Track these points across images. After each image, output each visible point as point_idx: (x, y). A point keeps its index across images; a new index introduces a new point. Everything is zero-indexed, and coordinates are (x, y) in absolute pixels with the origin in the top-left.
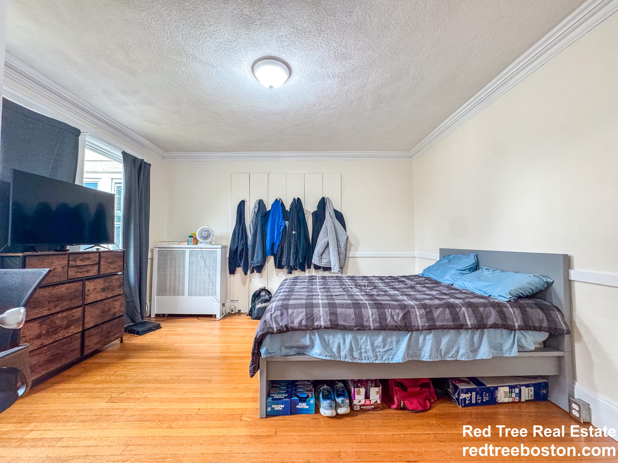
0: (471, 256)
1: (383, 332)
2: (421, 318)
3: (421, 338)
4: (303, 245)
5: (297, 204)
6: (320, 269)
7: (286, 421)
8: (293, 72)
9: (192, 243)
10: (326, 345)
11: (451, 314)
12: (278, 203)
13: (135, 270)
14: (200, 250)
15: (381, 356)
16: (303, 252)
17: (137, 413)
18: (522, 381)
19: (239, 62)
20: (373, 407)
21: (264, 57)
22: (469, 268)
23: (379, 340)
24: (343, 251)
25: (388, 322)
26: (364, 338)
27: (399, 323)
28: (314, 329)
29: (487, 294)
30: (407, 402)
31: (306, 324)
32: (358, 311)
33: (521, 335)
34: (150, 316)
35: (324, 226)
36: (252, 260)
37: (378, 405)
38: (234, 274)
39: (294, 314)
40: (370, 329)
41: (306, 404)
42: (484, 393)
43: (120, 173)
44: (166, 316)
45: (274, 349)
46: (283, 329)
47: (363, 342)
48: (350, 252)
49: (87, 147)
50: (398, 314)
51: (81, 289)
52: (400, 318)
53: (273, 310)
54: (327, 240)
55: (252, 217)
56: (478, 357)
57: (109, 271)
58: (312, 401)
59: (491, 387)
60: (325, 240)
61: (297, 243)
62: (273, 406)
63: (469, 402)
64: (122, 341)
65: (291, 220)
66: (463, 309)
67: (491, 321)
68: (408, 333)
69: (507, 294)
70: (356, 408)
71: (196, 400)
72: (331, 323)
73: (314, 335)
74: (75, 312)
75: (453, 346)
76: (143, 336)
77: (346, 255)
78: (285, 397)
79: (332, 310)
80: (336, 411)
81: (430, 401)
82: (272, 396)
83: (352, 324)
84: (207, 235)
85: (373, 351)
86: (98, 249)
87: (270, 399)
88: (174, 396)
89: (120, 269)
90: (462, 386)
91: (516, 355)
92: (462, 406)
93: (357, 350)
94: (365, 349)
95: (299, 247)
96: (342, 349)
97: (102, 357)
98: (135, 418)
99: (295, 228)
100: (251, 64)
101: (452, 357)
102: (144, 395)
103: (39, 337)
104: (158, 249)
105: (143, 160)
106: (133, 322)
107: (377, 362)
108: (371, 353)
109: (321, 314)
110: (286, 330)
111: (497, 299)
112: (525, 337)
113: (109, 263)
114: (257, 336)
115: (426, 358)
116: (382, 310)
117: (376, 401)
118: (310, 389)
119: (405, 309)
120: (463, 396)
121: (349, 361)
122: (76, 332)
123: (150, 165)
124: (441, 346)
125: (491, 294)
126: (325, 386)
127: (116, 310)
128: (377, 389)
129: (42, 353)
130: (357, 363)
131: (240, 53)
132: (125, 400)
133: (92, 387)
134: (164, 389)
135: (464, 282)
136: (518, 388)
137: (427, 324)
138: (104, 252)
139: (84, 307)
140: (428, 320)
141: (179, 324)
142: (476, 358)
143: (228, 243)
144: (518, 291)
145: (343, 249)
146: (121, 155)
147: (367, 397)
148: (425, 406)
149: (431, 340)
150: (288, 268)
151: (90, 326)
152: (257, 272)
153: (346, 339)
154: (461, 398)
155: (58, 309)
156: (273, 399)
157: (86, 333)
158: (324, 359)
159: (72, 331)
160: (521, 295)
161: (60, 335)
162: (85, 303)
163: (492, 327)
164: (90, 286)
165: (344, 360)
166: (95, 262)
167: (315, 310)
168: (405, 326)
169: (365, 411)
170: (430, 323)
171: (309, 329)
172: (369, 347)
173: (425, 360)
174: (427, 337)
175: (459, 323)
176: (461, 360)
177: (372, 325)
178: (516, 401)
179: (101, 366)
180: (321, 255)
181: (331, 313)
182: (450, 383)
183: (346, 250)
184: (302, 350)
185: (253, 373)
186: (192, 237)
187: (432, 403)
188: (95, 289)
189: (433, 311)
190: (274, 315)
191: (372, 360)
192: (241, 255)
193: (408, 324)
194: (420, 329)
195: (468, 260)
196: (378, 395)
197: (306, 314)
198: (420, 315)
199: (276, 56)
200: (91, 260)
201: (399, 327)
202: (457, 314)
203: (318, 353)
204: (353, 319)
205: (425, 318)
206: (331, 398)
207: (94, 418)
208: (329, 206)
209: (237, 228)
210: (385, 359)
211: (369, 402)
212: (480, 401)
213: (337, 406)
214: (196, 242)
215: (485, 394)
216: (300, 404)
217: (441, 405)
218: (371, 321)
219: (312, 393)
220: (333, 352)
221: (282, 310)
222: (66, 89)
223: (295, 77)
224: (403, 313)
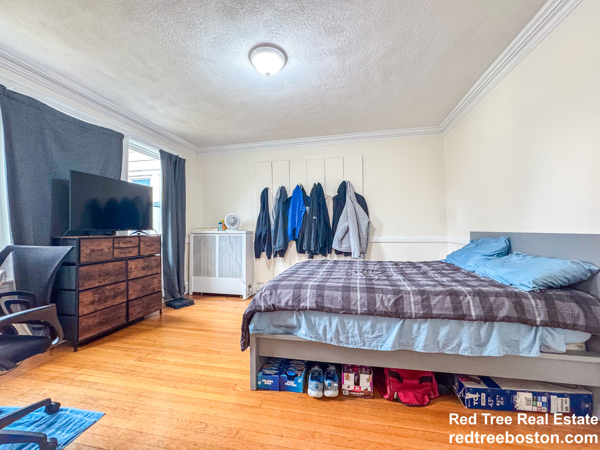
0: (502, 240)
1: (371, 317)
2: (415, 305)
3: (415, 326)
4: (323, 230)
5: (318, 189)
6: (341, 254)
7: (273, 396)
8: (288, 56)
9: (222, 229)
10: (311, 327)
11: (452, 302)
12: (299, 189)
13: (173, 253)
14: (228, 235)
15: (369, 343)
16: (322, 236)
17: (155, 372)
18: (552, 388)
19: (236, 54)
20: (363, 394)
21: (257, 45)
22: (498, 253)
23: (368, 325)
24: (364, 236)
25: (377, 306)
26: (352, 322)
27: (389, 309)
28: (299, 310)
29: (509, 283)
30: (401, 394)
31: (292, 305)
32: (346, 294)
33: (546, 333)
34: (188, 294)
35: (344, 211)
36: (275, 245)
37: (369, 393)
38: (260, 258)
39: (282, 295)
40: (357, 314)
41: (294, 382)
42: (497, 396)
43: (159, 169)
44: (201, 294)
45: (263, 327)
46: (270, 308)
47: (351, 327)
48: (373, 236)
49: (130, 148)
50: (389, 300)
51: (125, 266)
52: (390, 304)
53: (264, 289)
54: (347, 225)
55: (275, 203)
56: (486, 353)
57: (149, 253)
58: (300, 380)
59: (507, 390)
60: (346, 224)
61: (317, 228)
62: (263, 381)
63: (477, 403)
64: (161, 313)
65: (311, 205)
66: (469, 297)
67: (502, 314)
68: (401, 320)
69: (530, 283)
70: (345, 393)
71: (202, 367)
72: (317, 306)
73: (301, 315)
74: (121, 286)
75: (454, 339)
76: (178, 310)
77: (367, 239)
78: (275, 374)
79: (319, 292)
80: (323, 392)
81: (429, 395)
82: (263, 371)
83: (338, 307)
84: (233, 221)
85: (361, 336)
86: (139, 234)
87: (260, 374)
88: (186, 362)
89: (157, 252)
90: (467, 385)
91: (536, 356)
92: (468, 407)
93: (344, 333)
94: (352, 334)
95: (319, 232)
96: (328, 332)
97: (143, 325)
98: (152, 375)
99: (315, 214)
100: (248, 54)
101: (452, 350)
102: (164, 358)
103: (92, 303)
104: (193, 235)
105: (178, 156)
106: (173, 297)
107: (364, 348)
108: (359, 339)
109: (308, 295)
110: (273, 309)
111: (517, 288)
112: (552, 335)
113: (148, 246)
114: (245, 313)
115: (419, 348)
116: (372, 295)
117: (367, 389)
118: (301, 369)
119: (398, 295)
120: (469, 396)
121: (335, 345)
122: (121, 302)
123: (185, 160)
124: (439, 337)
125: (512, 283)
126: (316, 368)
127: (155, 286)
128: (367, 376)
129: (95, 316)
130: (343, 347)
131: (234, 45)
132: (149, 360)
133: (129, 347)
134: (180, 355)
135: (485, 268)
136: (546, 396)
137: (421, 312)
138: (143, 236)
139: (128, 282)
140: (423, 307)
141: (210, 301)
142: (483, 355)
143: (253, 229)
144: (547, 280)
145: (364, 234)
146: (159, 153)
147: (357, 383)
148: (424, 401)
149: (427, 330)
150: (309, 253)
151: (133, 298)
152: (280, 256)
153: (332, 322)
154: (467, 397)
155: (107, 282)
156: (264, 374)
157: (130, 303)
158: (309, 339)
159: (118, 301)
160: (551, 284)
161: (109, 304)
162: (128, 279)
163: (503, 320)
164: (132, 264)
165: (330, 343)
166: (135, 245)
167: (303, 291)
168: (396, 313)
169: (354, 397)
170: (425, 311)
171: (295, 310)
172: (356, 332)
173: (419, 351)
174: (423, 326)
175: (462, 313)
176: (464, 354)
177: (359, 309)
178: (543, 411)
179: (140, 331)
180: (342, 240)
181: (318, 294)
182: (456, 380)
183: (368, 235)
184: (290, 330)
185: (243, 347)
186: (221, 223)
187: (432, 399)
188: (137, 267)
189: (431, 299)
190: (263, 295)
191: (359, 345)
192: (264, 240)
193: (399, 311)
194: (413, 317)
195: (497, 244)
196: (369, 383)
197: (294, 295)
198: (414, 302)
199: (267, 42)
200: (132, 243)
201: (389, 314)
202: (460, 302)
203: (304, 334)
204: (340, 302)
205: (420, 306)
206: (320, 380)
207: (124, 371)
208: (349, 190)
209: (261, 215)
210: (373, 346)
211: (359, 389)
212: (492, 404)
213: (324, 389)
214: (225, 228)
215: (498, 398)
216: (288, 382)
217: (443, 402)
218: (359, 306)
219: (302, 373)
220: (319, 334)
221: (272, 290)
222: (110, 101)
223: (292, 61)
224: (396, 298)
